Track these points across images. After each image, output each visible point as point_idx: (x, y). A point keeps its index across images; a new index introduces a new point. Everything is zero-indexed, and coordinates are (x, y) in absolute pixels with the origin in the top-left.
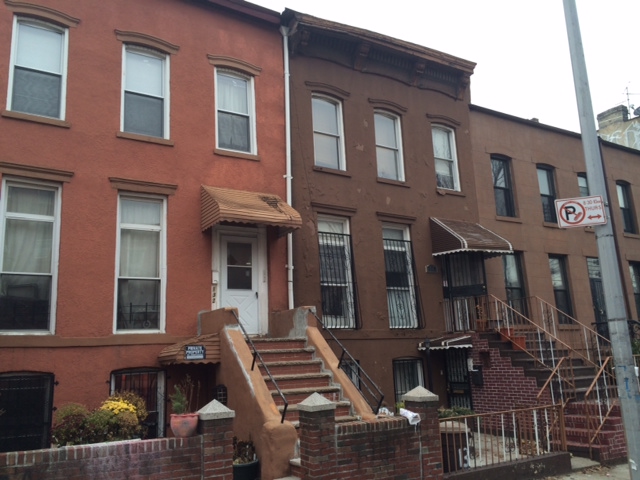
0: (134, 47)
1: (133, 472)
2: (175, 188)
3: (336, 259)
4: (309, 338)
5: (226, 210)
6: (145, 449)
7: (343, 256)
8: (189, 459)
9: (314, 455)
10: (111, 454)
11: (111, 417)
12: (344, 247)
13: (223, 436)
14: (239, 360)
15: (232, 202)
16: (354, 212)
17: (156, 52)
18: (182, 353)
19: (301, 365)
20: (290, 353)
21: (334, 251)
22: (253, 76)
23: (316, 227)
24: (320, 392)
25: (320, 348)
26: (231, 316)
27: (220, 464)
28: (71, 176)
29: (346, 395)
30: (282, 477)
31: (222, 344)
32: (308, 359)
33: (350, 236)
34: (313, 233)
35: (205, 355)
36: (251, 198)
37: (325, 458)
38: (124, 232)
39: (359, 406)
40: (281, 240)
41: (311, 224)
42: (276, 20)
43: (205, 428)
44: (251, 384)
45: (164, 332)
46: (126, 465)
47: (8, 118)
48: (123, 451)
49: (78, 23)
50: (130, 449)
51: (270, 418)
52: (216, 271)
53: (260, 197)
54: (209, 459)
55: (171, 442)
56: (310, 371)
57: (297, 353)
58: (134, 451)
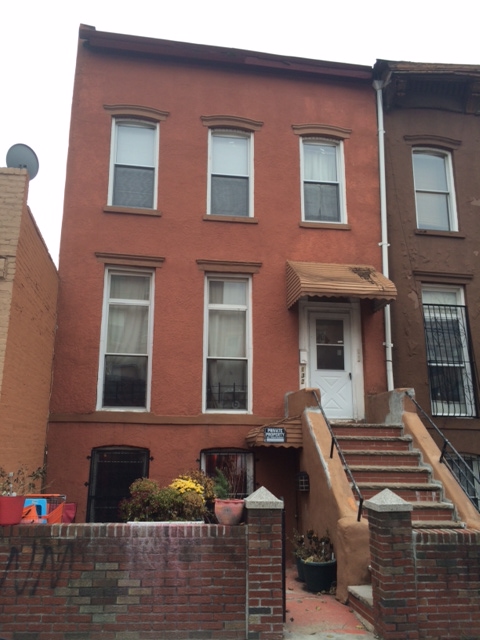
0: (220, 130)
1: (173, 557)
2: (259, 265)
3: (446, 335)
4: (406, 425)
5: (307, 284)
6: (186, 534)
7: (457, 332)
8: (232, 550)
9: (385, 564)
10: (151, 535)
11: (177, 496)
12: (457, 321)
13: (270, 528)
14: (318, 445)
15: (317, 276)
16: (470, 279)
17: (240, 132)
18: (262, 435)
19: (393, 455)
20: (381, 441)
21: (445, 326)
22: (343, 139)
23: (420, 299)
24: (393, 489)
25: (418, 437)
26: (313, 398)
27: (267, 561)
28: (162, 261)
29: (449, 496)
30: (359, 585)
31: (303, 427)
32: (405, 449)
33: (466, 307)
34: (416, 306)
35: (285, 438)
36: (341, 270)
37: (400, 570)
38: (212, 313)
39: (464, 511)
40: (376, 316)
41: (413, 296)
42: (368, 75)
43: (250, 518)
44: (328, 473)
45: (251, 413)
46: (166, 548)
47: (108, 212)
48: (162, 533)
49: (167, 116)
50: (170, 532)
51: (346, 514)
52: (305, 350)
53: (350, 269)
54: (253, 553)
55: (213, 529)
56: (406, 464)
57: (390, 442)
58: (174, 535)
